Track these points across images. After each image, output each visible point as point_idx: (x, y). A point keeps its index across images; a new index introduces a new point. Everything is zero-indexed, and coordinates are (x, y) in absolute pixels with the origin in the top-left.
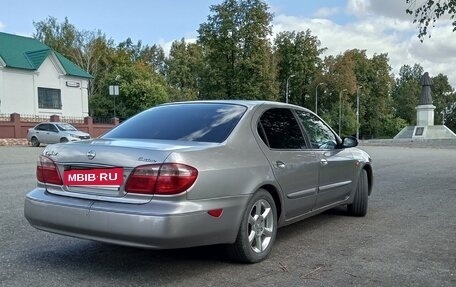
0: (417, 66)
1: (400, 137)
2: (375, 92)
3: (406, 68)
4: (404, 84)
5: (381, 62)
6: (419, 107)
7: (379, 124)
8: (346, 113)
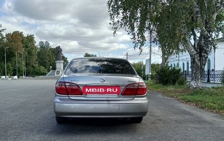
0: (46, 42)
1: (49, 75)
2: (30, 53)
3: (41, 43)
4: (41, 50)
5: (30, 39)
6: (57, 61)
7: (32, 69)
8: (19, 63)
